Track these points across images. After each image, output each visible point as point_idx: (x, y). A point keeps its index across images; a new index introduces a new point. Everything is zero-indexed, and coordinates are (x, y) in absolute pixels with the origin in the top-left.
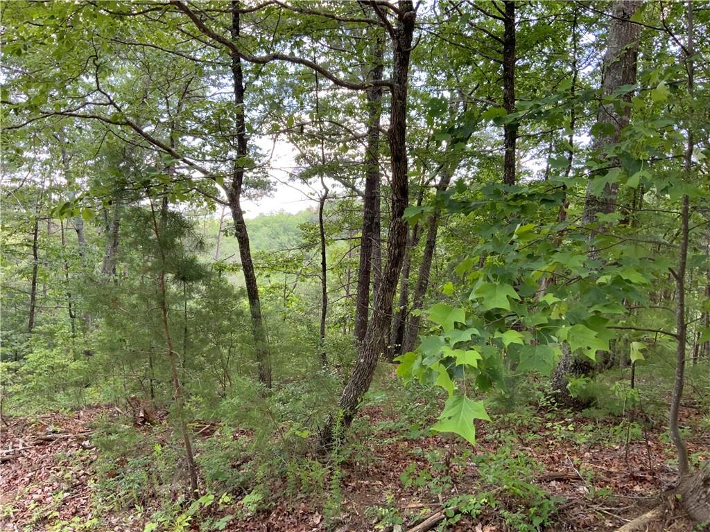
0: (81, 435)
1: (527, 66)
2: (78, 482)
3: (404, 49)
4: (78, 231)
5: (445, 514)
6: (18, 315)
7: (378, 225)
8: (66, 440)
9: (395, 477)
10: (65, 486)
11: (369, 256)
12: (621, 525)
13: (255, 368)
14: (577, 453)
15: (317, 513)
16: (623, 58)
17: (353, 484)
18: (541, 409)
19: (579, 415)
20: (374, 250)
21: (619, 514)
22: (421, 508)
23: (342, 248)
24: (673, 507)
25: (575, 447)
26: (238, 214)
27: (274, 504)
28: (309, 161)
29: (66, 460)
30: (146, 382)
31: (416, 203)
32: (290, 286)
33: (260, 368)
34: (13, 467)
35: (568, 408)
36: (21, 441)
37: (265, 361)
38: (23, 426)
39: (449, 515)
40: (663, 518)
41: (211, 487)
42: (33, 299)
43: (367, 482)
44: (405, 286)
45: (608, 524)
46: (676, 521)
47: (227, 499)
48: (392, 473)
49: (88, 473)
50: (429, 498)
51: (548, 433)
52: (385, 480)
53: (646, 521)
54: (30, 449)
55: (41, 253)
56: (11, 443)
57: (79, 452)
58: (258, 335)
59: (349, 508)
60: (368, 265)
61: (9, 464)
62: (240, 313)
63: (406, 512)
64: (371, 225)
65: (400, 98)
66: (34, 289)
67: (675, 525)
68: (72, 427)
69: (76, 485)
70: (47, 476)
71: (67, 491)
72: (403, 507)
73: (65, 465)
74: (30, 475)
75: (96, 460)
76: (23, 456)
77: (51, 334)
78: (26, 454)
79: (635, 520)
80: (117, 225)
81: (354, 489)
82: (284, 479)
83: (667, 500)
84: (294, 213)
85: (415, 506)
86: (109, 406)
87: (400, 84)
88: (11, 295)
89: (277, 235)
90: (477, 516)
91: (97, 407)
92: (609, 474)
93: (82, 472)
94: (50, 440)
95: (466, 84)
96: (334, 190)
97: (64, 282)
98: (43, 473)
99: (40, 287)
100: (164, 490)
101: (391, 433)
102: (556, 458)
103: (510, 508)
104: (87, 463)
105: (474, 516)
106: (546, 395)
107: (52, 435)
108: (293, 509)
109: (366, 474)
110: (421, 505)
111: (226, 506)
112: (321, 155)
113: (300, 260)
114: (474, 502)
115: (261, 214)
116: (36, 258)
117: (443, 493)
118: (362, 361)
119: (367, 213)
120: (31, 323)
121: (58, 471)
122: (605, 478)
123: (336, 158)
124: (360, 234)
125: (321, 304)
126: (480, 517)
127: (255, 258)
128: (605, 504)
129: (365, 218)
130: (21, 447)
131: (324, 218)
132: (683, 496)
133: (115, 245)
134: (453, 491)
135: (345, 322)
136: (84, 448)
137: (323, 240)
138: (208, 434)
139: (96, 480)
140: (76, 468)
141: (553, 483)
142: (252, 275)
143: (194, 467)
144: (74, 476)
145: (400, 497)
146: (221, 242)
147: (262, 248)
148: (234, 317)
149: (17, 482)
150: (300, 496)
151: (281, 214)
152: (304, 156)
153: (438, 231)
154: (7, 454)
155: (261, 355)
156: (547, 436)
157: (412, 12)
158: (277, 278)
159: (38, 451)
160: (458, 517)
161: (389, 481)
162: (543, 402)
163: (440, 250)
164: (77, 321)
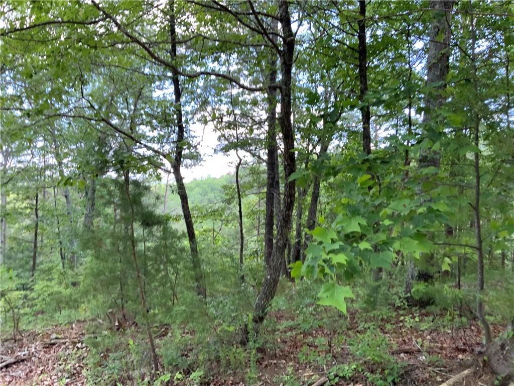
0: (76, 340)
1: (377, 66)
2: (75, 372)
3: (288, 63)
4: (66, 197)
5: (328, 377)
6: (24, 259)
7: (278, 183)
8: (65, 343)
9: (294, 357)
10: (66, 375)
11: (272, 204)
12: (447, 379)
13: (194, 287)
14: (421, 336)
15: (241, 383)
16: (439, 60)
17: (266, 363)
18: (397, 308)
19: (424, 311)
20: (275, 201)
21: (446, 373)
22: (312, 375)
23: (253, 200)
24: (482, 365)
25: (420, 333)
26: (179, 179)
27: (212, 378)
28: (227, 140)
29: (65, 358)
30: (119, 301)
31: (304, 166)
32: (217, 230)
33: (198, 287)
34: (29, 364)
35: (416, 306)
36: (33, 345)
37: (201, 282)
38: (34, 336)
39: (330, 378)
40: (475, 373)
41: (168, 369)
42: (36, 246)
43: (275, 361)
44: (299, 225)
45: (438, 379)
46: (484, 375)
47: (179, 376)
48: (292, 356)
49: (82, 365)
50: (318, 369)
51: (401, 324)
52: (288, 360)
53: (464, 376)
54: (40, 351)
55: (40, 213)
56: (26, 348)
57: (74, 351)
58: (196, 264)
59: (263, 378)
60: (272, 212)
61: (26, 362)
62: (183, 250)
63: (302, 379)
64: (273, 183)
65: (286, 95)
66: (36, 239)
67: (483, 377)
68: (67, 335)
69: (74, 374)
70: (54, 369)
71: (68, 378)
72: (300, 375)
73: (65, 360)
74: (41, 368)
75: (87, 356)
76: (35, 356)
77: (50, 270)
78: (37, 355)
79: (457, 376)
80: (94, 191)
81: (266, 366)
82: (218, 362)
83: (478, 361)
84: (218, 177)
85: (308, 374)
86: (93, 320)
87: (286, 86)
88: (19, 244)
89: (206, 193)
90: (350, 378)
91: (84, 321)
92: (442, 348)
93: (77, 365)
94: (54, 344)
95: (335, 81)
96: (245, 159)
97: (56, 234)
98: (50, 367)
99: (39, 238)
100: (136, 374)
101: (291, 329)
102: (407, 341)
103: (372, 372)
104: (81, 359)
105: (348, 378)
106: (400, 298)
107: (55, 340)
108: (225, 381)
109: (275, 356)
110: (312, 373)
111: (179, 381)
112: (235, 135)
113: (223, 210)
114: (347, 369)
115: (195, 179)
116: (37, 217)
117: (327, 365)
118: (269, 277)
119: (269, 174)
120: (34, 263)
121: (60, 365)
122: (438, 351)
123: (246, 136)
124: (265, 190)
125: (240, 241)
126: (352, 379)
127: (192, 209)
128: (437, 367)
129: (269, 178)
130: (33, 350)
131: (239, 179)
132: (489, 358)
133: (93, 205)
134: (333, 363)
135: (257, 254)
136: (78, 348)
137: (239, 195)
138: (164, 335)
139: (87, 370)
140: (73, 362)
141: (402, 355)
142: (191, 222)
143: (156, 357)
144: (72, 368)
145: (298, 370)
146: (166, 200)
147: (196, 203)
148: (178, 252)
149: (32, 374)
150: (229, 372)
151: (209, 177)
152: (223, 136)
153: (320, 185)
154: (24, 355)
155: (199, 278)
156: (401, 327)
157: (292, 38)
158: (207, 224)
159: (45, 352)
160: (337, 379)
161: (291, 360)
162: (398, 303)
163: (323, 199)
164: (66, 261)
